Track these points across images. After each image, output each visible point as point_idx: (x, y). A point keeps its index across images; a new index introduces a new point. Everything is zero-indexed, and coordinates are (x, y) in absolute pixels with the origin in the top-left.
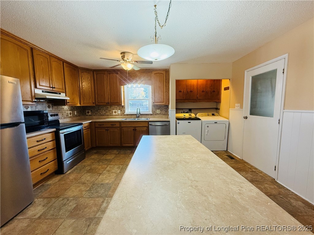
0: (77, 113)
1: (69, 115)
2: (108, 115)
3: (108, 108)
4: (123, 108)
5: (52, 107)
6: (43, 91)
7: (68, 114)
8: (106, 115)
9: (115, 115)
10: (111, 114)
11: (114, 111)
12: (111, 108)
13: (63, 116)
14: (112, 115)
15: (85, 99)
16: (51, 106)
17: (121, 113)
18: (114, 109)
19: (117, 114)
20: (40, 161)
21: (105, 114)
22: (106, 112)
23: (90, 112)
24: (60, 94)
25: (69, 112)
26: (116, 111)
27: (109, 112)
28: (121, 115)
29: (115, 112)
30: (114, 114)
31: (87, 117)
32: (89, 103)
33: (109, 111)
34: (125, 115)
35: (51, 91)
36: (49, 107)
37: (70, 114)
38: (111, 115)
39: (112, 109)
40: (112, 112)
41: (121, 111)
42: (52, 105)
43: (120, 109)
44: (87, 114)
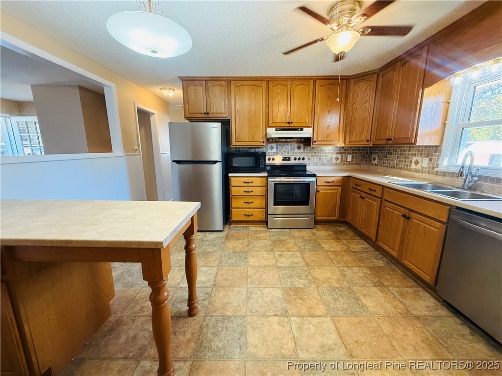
0: (352, 158)
1: (334, 161)
2: (401, 168)
3: (404, 150)
4: (436, 151)
5: (304, 148)
6: (276, 130)
7: (331, 158)
8: (399, 169)
9: (416, 169)
10: (407, 165)
11: (414, 159)
12: (409, 151)
13: (320, 162)
14: (410, 171)
15: (354, 134)
16: (302, 147)
17: (429, 168)
18: (415, 155)
19: (419, 167)
20: (245, 202)
21: (397, 164)
22: (400, 161)
23: (377, 158)
24: (302, 130)
25: (334, 156)
26: (419, 159)
27: (405, 162)
28: (429, 172)
29: (417, 163)
30: (413, 166)
31: (371, 167)
32: (360, 141)
33: (406, 157)
34: (437, 173)
35: (289, 128)
36: (299, 148)
37: (337, 159)
38: (407, 170)
39: (412, 154)
40: (411, 162)
41: (431, 160)
42: (304, 145)
43: (428, 156)
44: (373, 162)
